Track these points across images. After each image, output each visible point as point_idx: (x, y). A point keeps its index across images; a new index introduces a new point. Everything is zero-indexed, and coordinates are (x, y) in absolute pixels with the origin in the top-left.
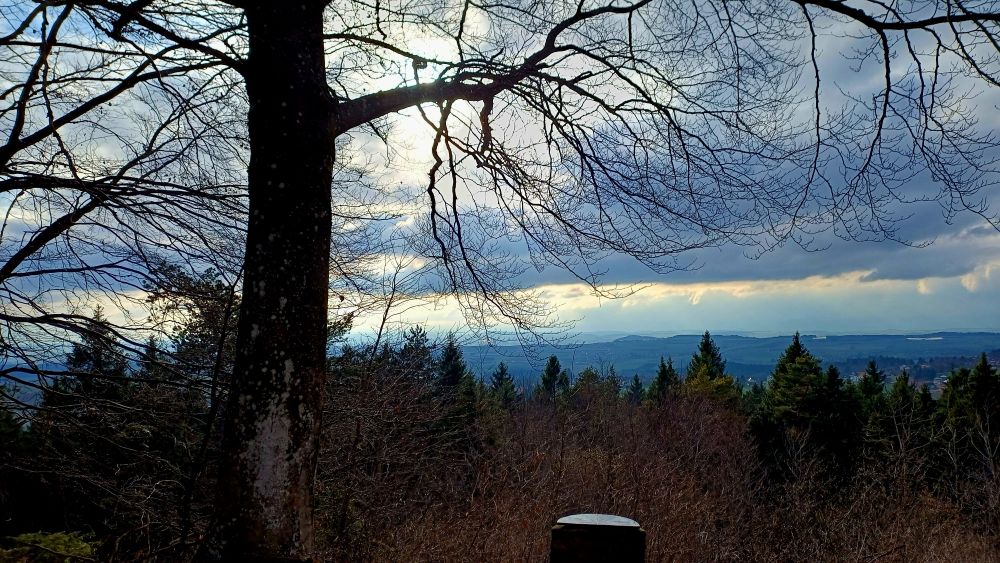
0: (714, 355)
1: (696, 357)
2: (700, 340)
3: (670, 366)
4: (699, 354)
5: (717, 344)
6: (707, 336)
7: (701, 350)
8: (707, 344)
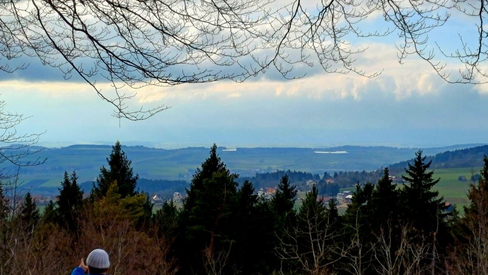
0: (125, 169)
1: (104, 171)
2: (110, 151)
3: (75, 182)
4: (108, 168)
5: (128, 157)
6: (118, 147)
7: (111, 163)
8: (117, 158)
